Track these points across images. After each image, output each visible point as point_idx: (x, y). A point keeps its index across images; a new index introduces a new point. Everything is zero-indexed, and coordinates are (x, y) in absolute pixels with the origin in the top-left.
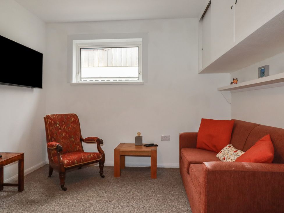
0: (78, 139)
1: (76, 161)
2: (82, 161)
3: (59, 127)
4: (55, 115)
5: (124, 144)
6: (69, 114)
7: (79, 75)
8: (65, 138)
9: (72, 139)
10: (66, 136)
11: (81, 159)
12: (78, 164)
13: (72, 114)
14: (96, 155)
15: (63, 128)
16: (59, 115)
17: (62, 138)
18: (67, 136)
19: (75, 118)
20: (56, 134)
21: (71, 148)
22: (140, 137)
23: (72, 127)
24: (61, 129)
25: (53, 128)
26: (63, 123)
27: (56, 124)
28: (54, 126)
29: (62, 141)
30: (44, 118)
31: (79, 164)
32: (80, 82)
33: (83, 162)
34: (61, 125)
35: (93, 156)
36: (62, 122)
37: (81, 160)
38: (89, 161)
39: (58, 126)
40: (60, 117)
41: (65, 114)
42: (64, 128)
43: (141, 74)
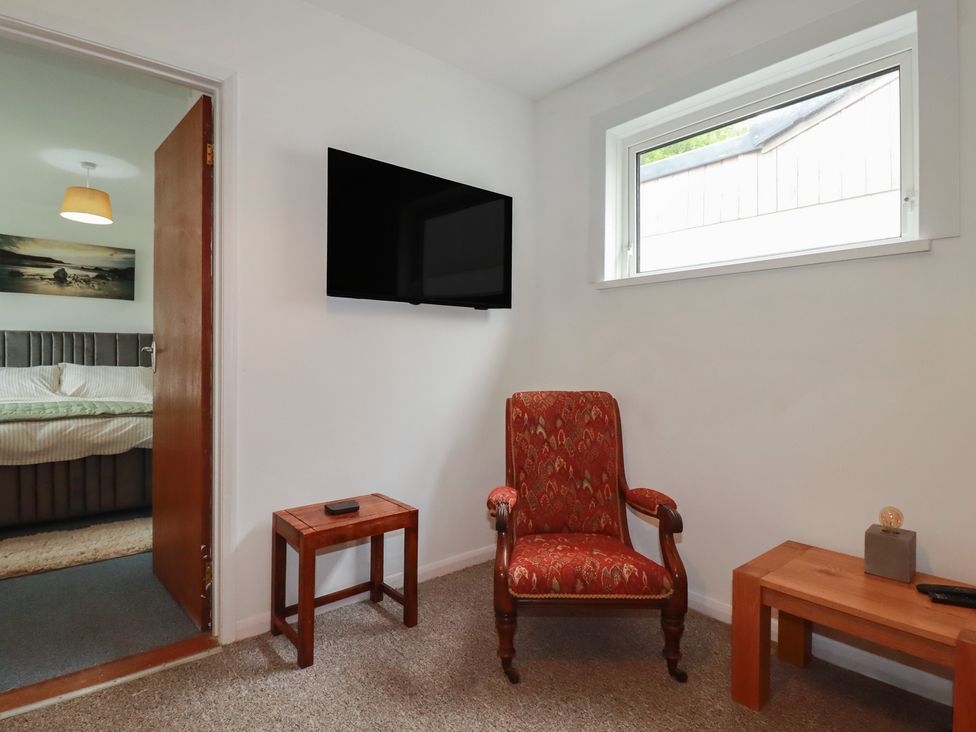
0: (607, 485)
1: (555, 580)
2: (579, 586)
3: (544, 434)
4: (537, 393)
5: (807, 547)
6: (585, 393)
7: (632, 252)
8: (561, 476)
9: (586, 484)
10: (563, 472)
11: (578, 575)
12: (562, 596)
13: (596, 393)
14: (644, 576)
15: (556, 439)
16: (550, 394)
17: (551, 477)
18: (567, 471)
19: (602, 408)
20: (533, 461)
21: (579, 516)
22: (897, 532)
23: (588, 440)
24: (549, 445)
25: (526, 435)
26: (559, 423)
27: (536, 425)
28: (529, 431)
29: (550, 487)
30: (508, 401)
31: (566, 596)
32: (634, 274)
33: (584, 592)
34: (552, 430)
35: (632, 576)
36: (556, 420)
37: (575, 583)
38: (611, 593)
39: (541, 433)
40: (551, 401)
41: (571, 393)
42: (562, 440)
43: (916, 199)
